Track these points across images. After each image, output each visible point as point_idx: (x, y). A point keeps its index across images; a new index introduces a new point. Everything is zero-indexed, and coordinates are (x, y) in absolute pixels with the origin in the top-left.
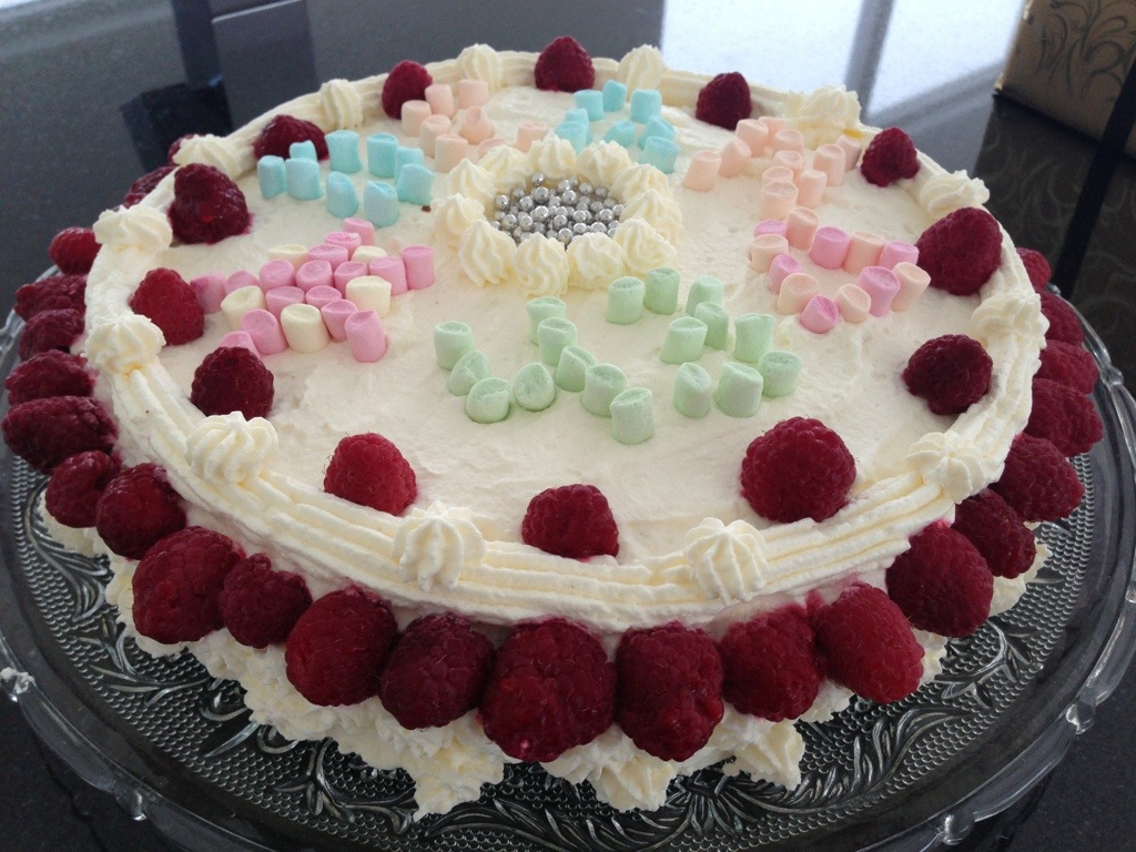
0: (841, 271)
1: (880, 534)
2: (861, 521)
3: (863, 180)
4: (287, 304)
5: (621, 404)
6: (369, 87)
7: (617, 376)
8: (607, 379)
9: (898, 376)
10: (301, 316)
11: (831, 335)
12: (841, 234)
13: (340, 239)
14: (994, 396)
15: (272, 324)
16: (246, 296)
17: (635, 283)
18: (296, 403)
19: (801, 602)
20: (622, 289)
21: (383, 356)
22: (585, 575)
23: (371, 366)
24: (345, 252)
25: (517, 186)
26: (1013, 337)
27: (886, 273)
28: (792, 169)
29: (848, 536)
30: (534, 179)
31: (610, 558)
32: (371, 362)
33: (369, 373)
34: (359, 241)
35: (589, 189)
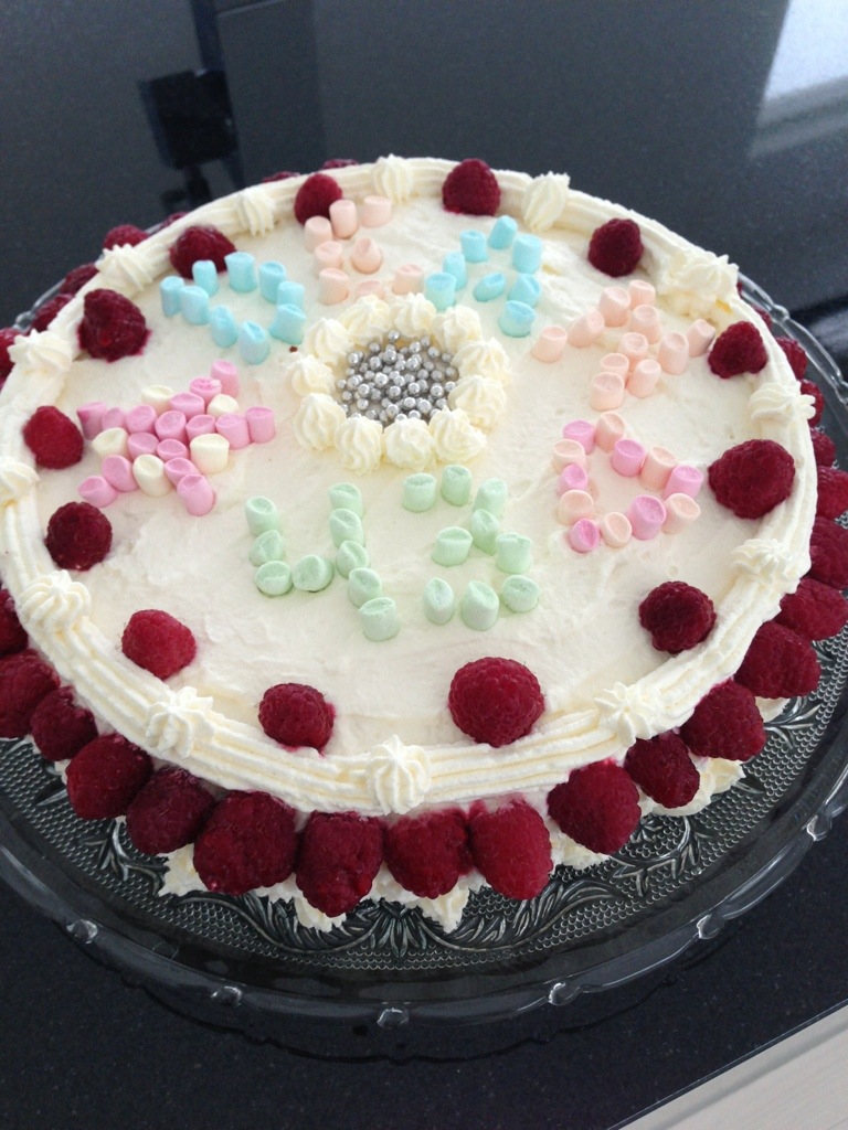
0: (635, 479)
1: (543, 767)
2: (530, 754)
3: (707, 369)
4: (142, 453)
5: (366, 613)
6: (286, 191)
7: (374, 583)
8: (365, 584)
9: (637, 605)
10: (148, 468)
11: (588, 557)
12: (638, 448)
13: (201, 387)
14: (706, 646)
15: (125, 472)
16: (112, 437)
17: (428, 481)
18: (131, 547)
19: (466, 808)
20: (414, 486)
21: (210, 511)
22: (288, 764)
23: (197, 519)
24: (201, 404)
25: (375, 340)
26: (755, 586)
27: (657, 504)
28: (629, 357)
29: (517, 764)
30: (390, 336)
31: (314, 751)
32: (199, 515)
33: (195, 526)
34: (219, 389)
35: (437, 353)
